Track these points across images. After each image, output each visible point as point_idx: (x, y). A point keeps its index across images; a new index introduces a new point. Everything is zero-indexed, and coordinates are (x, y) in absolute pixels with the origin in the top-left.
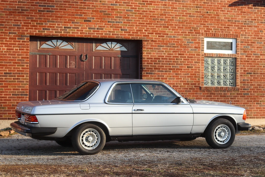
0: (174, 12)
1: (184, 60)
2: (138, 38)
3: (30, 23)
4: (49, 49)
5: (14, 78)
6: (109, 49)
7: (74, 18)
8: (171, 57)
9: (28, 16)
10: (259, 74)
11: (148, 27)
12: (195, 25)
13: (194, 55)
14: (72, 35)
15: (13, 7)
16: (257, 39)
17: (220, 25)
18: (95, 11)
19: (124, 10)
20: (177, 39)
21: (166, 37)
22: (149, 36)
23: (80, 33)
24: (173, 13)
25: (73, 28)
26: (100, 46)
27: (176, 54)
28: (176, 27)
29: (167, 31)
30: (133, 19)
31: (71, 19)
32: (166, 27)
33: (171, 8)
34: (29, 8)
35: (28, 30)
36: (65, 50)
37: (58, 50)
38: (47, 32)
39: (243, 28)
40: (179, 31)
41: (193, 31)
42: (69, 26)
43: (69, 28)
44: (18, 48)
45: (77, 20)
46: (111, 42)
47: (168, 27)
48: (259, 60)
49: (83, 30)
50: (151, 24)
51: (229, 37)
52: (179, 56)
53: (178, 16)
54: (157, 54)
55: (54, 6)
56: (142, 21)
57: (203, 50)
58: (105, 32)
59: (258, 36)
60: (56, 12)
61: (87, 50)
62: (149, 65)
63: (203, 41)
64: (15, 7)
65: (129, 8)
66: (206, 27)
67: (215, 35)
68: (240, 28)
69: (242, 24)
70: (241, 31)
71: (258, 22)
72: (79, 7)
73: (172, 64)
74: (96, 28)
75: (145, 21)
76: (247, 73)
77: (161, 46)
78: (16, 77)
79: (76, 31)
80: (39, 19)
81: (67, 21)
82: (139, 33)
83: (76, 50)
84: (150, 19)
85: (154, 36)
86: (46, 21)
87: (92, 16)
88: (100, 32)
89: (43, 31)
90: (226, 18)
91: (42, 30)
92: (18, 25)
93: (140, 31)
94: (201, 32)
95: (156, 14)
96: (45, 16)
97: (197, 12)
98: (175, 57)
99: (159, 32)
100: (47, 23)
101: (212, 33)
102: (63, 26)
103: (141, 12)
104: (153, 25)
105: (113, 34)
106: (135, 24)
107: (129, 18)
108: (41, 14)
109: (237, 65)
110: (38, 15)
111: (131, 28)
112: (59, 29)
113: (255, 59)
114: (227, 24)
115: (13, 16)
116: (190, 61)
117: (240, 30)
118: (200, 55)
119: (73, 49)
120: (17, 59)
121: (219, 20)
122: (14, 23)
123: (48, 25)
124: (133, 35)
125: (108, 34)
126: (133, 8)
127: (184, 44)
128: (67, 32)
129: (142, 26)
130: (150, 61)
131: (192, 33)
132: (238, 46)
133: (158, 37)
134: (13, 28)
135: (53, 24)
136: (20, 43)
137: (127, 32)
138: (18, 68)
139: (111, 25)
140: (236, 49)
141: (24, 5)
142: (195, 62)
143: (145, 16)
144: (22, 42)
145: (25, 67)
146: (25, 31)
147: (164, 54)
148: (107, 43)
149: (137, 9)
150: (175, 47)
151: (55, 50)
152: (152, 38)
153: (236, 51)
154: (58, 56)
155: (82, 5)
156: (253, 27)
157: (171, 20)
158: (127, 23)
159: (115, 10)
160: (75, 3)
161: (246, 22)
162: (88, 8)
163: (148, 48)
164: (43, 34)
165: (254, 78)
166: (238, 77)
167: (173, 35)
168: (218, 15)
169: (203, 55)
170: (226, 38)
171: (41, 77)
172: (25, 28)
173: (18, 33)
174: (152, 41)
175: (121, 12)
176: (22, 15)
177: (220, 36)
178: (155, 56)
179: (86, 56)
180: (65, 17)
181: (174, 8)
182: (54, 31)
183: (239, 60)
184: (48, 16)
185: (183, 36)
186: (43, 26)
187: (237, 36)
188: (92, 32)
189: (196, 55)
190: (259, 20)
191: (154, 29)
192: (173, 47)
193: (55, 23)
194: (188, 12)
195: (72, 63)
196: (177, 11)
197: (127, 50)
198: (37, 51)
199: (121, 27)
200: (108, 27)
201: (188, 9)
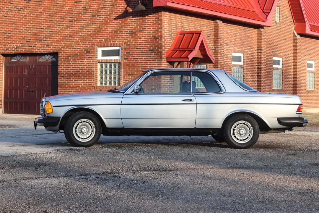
0: (77, 29)
1: (84, 66)
2: (56, 52)
4: (14, 62)
6: (46, 60)
7: (21, 40)
8: (75, 64)
12: (91, 38)
13: (91, 61)
16: (137, 45)
17: (108, 36)
18: (32, 34)
19: (48, 32)
20: (80, 50)
21: (72, 49)
22: (62, 49)
23: (24, 50)
25: (21, 47)
26: (41, 58)
27: (79, 62)
28: (79, 41)
29: (73, 44)
30: (53, 38)
31: (19, 41)
32: (72, 41)
36: (22, 62)
37: (19, 62)
38: (8, 51)
39: (126, 37)
40: (81, 44)
41: (90, 43)
43: (18, 47)
45: (22, 42)
46: (47, 55)
47: (74, 41)
48: (138, 63)
49: (26, 48)
51: (115, 45)
53: (80, 32)
54: (67, 62)
55: (11, 34)
57: (97, 58)
58: (37, 48)
59: (137, 43)
60: (12, 37)
61: (33, 62)
63: (97, 50)
65: (50, 29)
66: (99, 39)
67: (105, 45)
68: (123, 37)
69: (125, 34)
70: (125, 40)
73: (76, 69)
74: (32, 46)
75: (60, 38)
76: (129, 75)
77: (70, 56)
79: (22, 49)
80: (4, 42)
81: (18, 43)
82: (56, 47)
83: (28, 62)
86: (7, 44)
87: (30, 38)
88: (34, 49)
90: (113, 30)
91: (5, 50)
94: (95, 43)
95: (66, 33)
96: (7, 41)
97: (92, 27)
98: (78, 64)
99: (68, 46)
101: (103, 44)
102: (16, 46)
103: (58, 32)
104: (64, 41)
107: (50, 37)
109: (121, 68)
110: (4, 40)
111: (52, 44)
112: (14, 48)
113: (134, 63)
114: (113, 35)
116: (88, 66)
117: (123, 39)
118: (94, 62)
119: (26, 61)
121: (108, 32)
123: (8, 46)
124: (53, 49)
126: (53, 30)
127: (84, 54)
128: (18, 50)
131: (89, 45)
133: (67, 49)
137: (49, 48)
142: (91, 67)
143: (60, 35)
147: (71, 62)
148: (45, 55)
149: (55, 30)
151: (17, 62)
154: (19, 66)
156: (133, 35)
157: (75, 36)
158: (49, 41)
159: (43, 32)
161: (127, 31)
163: (61, 58)
166: (121, 78)
167: (77, 47)
168: (107, 29)
169: (96, 61)
171: (10, 80)
175: (46, 33)
177: (109, 45)
179: (33, 65)
180: (16, 40)
186: (6, 47)
187: (121, 44)
190: (138, 29)
193: (12, 45)
194: (87, 28)
196: (80, 28)
197: (56, 60)
198: (9, 63)
199: (46, 44)
201: (87, 26)
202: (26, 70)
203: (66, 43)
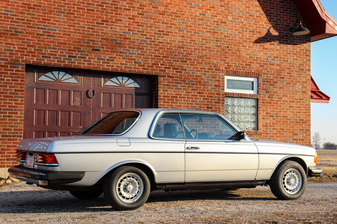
0: (192, 44)
1: (203, 99)
2: (154, 73)
3: (26, 49)
4: (48, 82)
5: (5, 115)
6: (120, 84)
7: (80, 46)
8: (189, 95)
9: (24, 39)
10: (282, 118)
11: (164, 61)
12: (215, 61)
13: (214, 94)
14: (78, 66)
15: (4, 27)
16: (279, 79)
17: (241, 61)
18: (105, 39)
19: (138, 40)
20: (196, 76)
21: (184, 73)
22: (165, 71)
23: (88, 64)
24: (192, 46)
25: (79, 57)
26: (109, 81)
27: (194, 93)
28: (194, 62)
29: (185, 66)
30: (148, 51)
31: (77, 47)
32: (184, 61)
33: (190, 41)
34: (25, 30)
35: (24, 57)
36: (69, 84)
37: (61, 83)
38: (47, 60)
39: (265, 66)
40: (198, 67)
41: (213, 67)
42: (74, 55)
43: (74, 57)
44: (11, 79)
45: (83, 49)
46: (121, 77)
47: (186, 62)
48: (282, 101)
49: (91, 61)
50: (168, 57)
51: (250, 75)
52: (198, 94)
53: (197, 49)
54: (175, 92)
55: (55, 30)
56: (158, 53)
57: (224, 89)
58: (116, 63)
59: (280, 75)
60: (58, 37)
61: (94, 85)
62: (166, 104)
63: (224, 78)
64: (7, 27)
65: (143, 37)
66: (227, 63)
67: (235, 73)
68: (262, 66)
69: (264, 61)
70: (264, 69)
71: (280, 60)
72: (86, 32)
73: (191, 103)
74: (106, 59)
75: (161, 54)
76: (269, 116)
77: (179, 83)
78: (8, 114)
79: (82, 62)
80: (38, 44)
81: (72, 49)
82: (154, 67)
83: (81, 84)
84: (166, 51)
85: (171, 72)
86: (46, 47)
87: (102, 45)
88: (111, 64)
89: (43, 59)
90: (248, 54)
91: (41, 58)
92: (11, 50)
93: (155, 64)
94: (221, 68)
95: (173, 47)
96: (44, 41)
97: (217, 46)
98: (194, 95)
99: (176, 67)
100: (48, 50)
101: (233, 71)
102: (67, 55)
103: (157, 43)
104: (169, 58)
105: (125, 67)
106: (150, 57)
107: (143, 50)
108: (40, 38)
109: (259, 106)
110: (36, 39)
111: (146, 61)
112: (62, 57)
113: (277, 101)
114: (248, 61)
115: (3, 38)
116: (210, 100)
117: (262, 68)
118: (220, 95)
119: (78, 82)
120: (8, 92)
121: (240, 56)
122: (5, 47)
123: (49, 52)
124: (148, 69)
125: (120, 66)
126: (148, 38)
127: (204, 82)
128: (72, 62)
129: (158, 59)
130: (166, 99)
131: (212, 70)
132: (260, 86)
133: (175, 72)
134: (4, 54)
135: (55, 52)
136: (12, 72)
137: (141, 66)
138: (10, 103)
139: (123, 56)
140: (258, 88)
141: (18, 26)
142: (215, 102)
143: (161, 48)
144: (16, 71)
145: (19, 102)
146: (20, 58)
147: (182, 92)
148: (118, 77)
149: (153, 40)
150: (194, 84)
151: (56, 83)
152: (169, 74)
153: (258, 91)
154: (60, 91)
155: (89, 31)
156: (275, 65)
157: (189, 54)
158: (141, 55)
159: (128, 40)
160: (82, 28)
161: (268, 59)
162: (97, 35)
163: (164, 85)
164: (42, 63)
165: (276, 121)
166: (260, 120)
167: (191, 70)
168: (239, 51)
169: (223, 95)
170: (247, 77)
171: (38, 115)
172: (19, 54)
173: (10, 60)
174: (169, 77)
175: (134, 42)
176: (16, 38)
177: (241, 74)
178: (172, 94)
179: (93, 92)
180: (69, 44)
181: (192, 41)
182: (56, 60)
183: (261, 101)
184: (48, 42)
185: (203, 72)
186: (43, 54)
187: (259, 75)
188: (101, 63)
189: (216, 94)
190: (281, 57)
191: (171, 63)
192: (192, 84)
193: (57, 50)
194: (208, 46)
195: (77, 100)
196: (196, 44)
197: (140, 87)
198: (34, 83)
199: (134, 60)
200: (119, 58)
201: (207, 42)
202: (76, 98)
203: (173, 63)
